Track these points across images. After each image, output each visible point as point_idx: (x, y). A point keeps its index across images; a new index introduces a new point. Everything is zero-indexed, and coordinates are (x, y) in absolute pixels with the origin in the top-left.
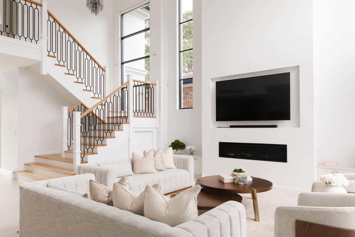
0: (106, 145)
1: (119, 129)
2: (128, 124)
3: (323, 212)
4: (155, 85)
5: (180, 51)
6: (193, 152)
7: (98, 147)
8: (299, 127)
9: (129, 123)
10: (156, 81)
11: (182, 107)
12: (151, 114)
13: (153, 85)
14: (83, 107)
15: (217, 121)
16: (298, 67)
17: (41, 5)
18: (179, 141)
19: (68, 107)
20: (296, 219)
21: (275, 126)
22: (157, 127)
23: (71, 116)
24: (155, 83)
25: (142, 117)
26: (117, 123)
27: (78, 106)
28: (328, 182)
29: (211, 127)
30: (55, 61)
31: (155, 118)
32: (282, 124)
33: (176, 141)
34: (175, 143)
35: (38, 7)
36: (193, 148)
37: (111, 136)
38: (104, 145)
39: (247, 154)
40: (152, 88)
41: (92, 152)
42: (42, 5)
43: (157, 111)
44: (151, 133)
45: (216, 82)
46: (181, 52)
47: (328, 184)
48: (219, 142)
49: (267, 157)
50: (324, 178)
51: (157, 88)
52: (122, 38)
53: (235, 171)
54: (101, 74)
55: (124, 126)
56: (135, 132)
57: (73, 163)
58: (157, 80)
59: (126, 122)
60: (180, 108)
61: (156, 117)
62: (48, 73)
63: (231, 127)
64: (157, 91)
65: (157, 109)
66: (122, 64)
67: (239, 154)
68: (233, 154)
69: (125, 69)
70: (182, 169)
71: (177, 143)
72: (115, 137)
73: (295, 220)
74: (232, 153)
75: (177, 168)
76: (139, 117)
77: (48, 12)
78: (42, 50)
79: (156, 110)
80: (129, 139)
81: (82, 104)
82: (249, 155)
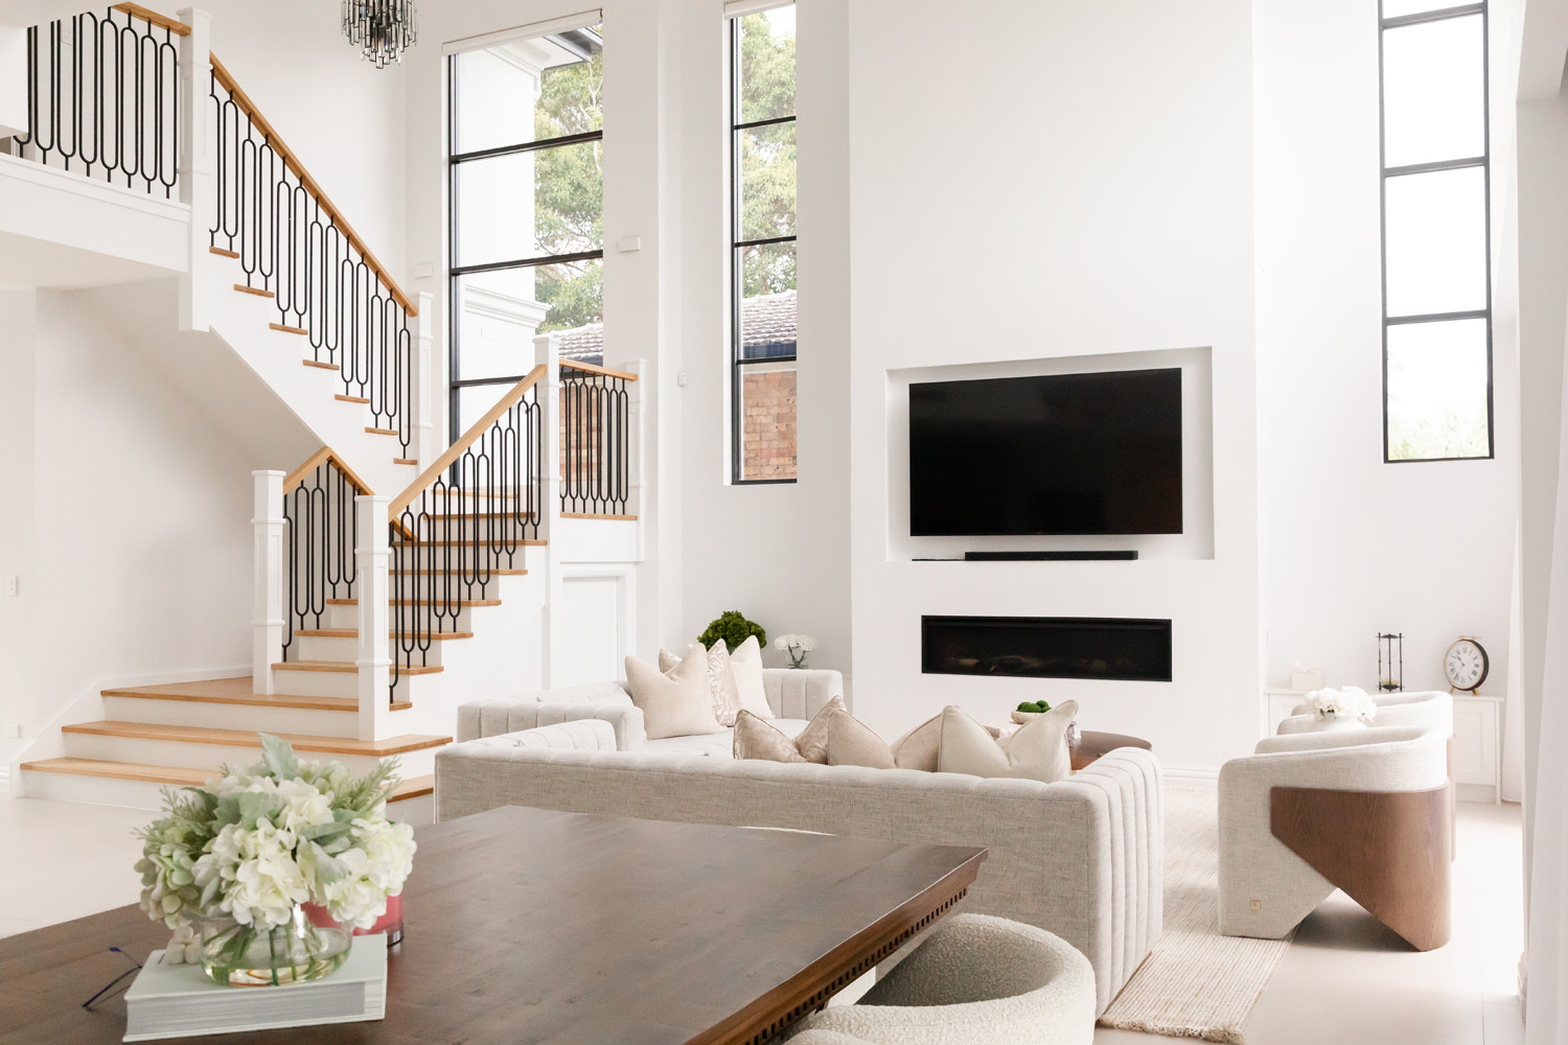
0: (471, 635)
1: (511, 567)
2: (543, 548)
3: (1334, 759)
4: (634, 379)
5: (736, 242)
6: (802, 659)
7: (445, 643)
8: (1212, 557)
9: (545, 543)
10: (638, 363)
11: (742, 478)
12: (619, 504)
13: (624, 380)
14: (334, 472)
15: (913, 533)
16: (1209, 350)
17: (185, 32)
18: (739, 616)
19: (284, 473)
20: (1273, 785)
21: (1130, 556)
22: (642, 559)
23: (291, 514)
24: (629, 371)
25: (590, 517)
26: (504, 543)
27: (318, 468)
28: (1325, 710)
29: (888, 560)
30: (233, 271)
31: (634, 522)
32: (1155, 549)
33: (727, 615)
34: (726, 623)
35: (175, 39)
36: (806, 643)
37: (483, 598)
38: (464, 636)
39: (1024, 660)
40: (623, 395)
41: (424, 665)
42: (190, 29)
43: (642, 492)
44: (614, 584)
45: (911, 385)
46: (738, 245)
47: (1327, 714)
48: (923, 617)
49: (1098, 664)
50: (1317, 700)
51: (638, 395)
52: (455, 160)
53: (1023, 708)
54: (400, 326)
55: (530, 555)
56: (566, 580)
57: (355, 709)
58: (643, 361)
59: (536, 538)
60: (736, 480)
61: (635, 518)
62: (211, 328)
63: (971, 557)
64: (642, 408)
65: (643, 482)
66: (455, 273)
67: (996, 658)
68: (971, 662)
69: (463, 296)
70: (800, 718)
71: (734, 625)
72: (499, 603)
73: (1269, 788)
74: (968, 657)
75: (780, 715)
76: (579, 517)
77: (211, 62)
78: (190, 226)
79: (638, 487)
80: (546, 610)
81: (331, 460)
82: (1035, 663)
